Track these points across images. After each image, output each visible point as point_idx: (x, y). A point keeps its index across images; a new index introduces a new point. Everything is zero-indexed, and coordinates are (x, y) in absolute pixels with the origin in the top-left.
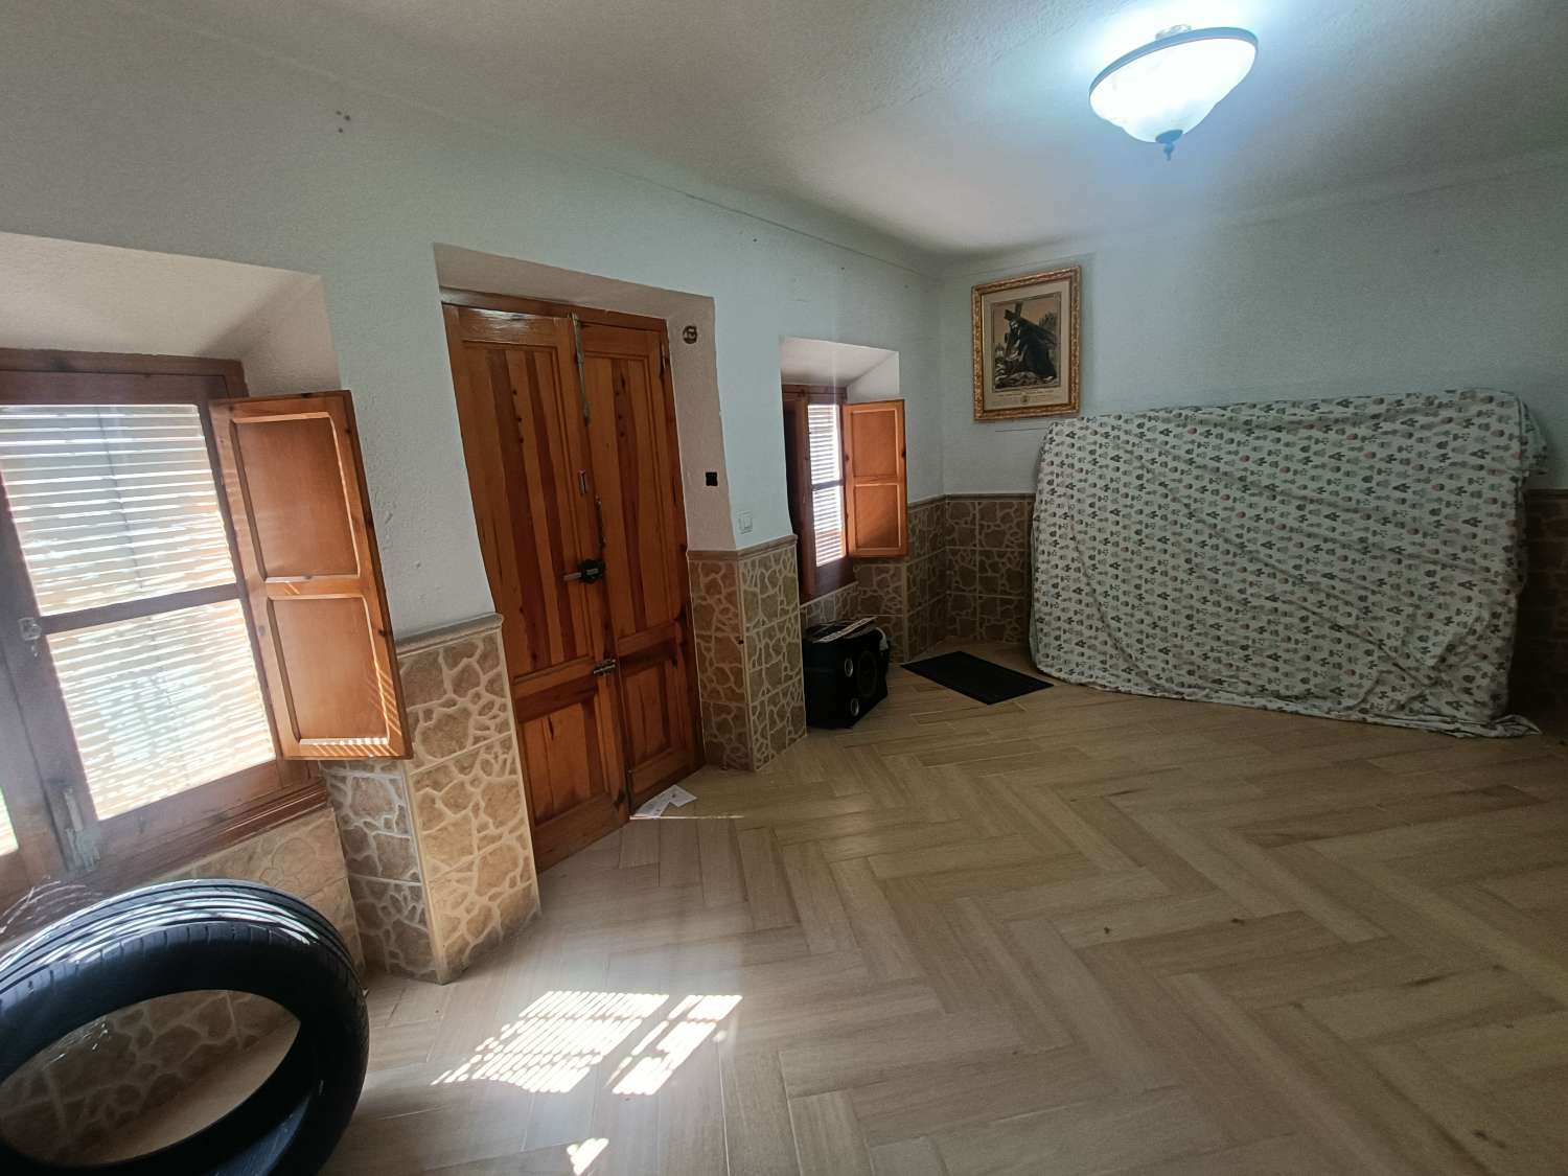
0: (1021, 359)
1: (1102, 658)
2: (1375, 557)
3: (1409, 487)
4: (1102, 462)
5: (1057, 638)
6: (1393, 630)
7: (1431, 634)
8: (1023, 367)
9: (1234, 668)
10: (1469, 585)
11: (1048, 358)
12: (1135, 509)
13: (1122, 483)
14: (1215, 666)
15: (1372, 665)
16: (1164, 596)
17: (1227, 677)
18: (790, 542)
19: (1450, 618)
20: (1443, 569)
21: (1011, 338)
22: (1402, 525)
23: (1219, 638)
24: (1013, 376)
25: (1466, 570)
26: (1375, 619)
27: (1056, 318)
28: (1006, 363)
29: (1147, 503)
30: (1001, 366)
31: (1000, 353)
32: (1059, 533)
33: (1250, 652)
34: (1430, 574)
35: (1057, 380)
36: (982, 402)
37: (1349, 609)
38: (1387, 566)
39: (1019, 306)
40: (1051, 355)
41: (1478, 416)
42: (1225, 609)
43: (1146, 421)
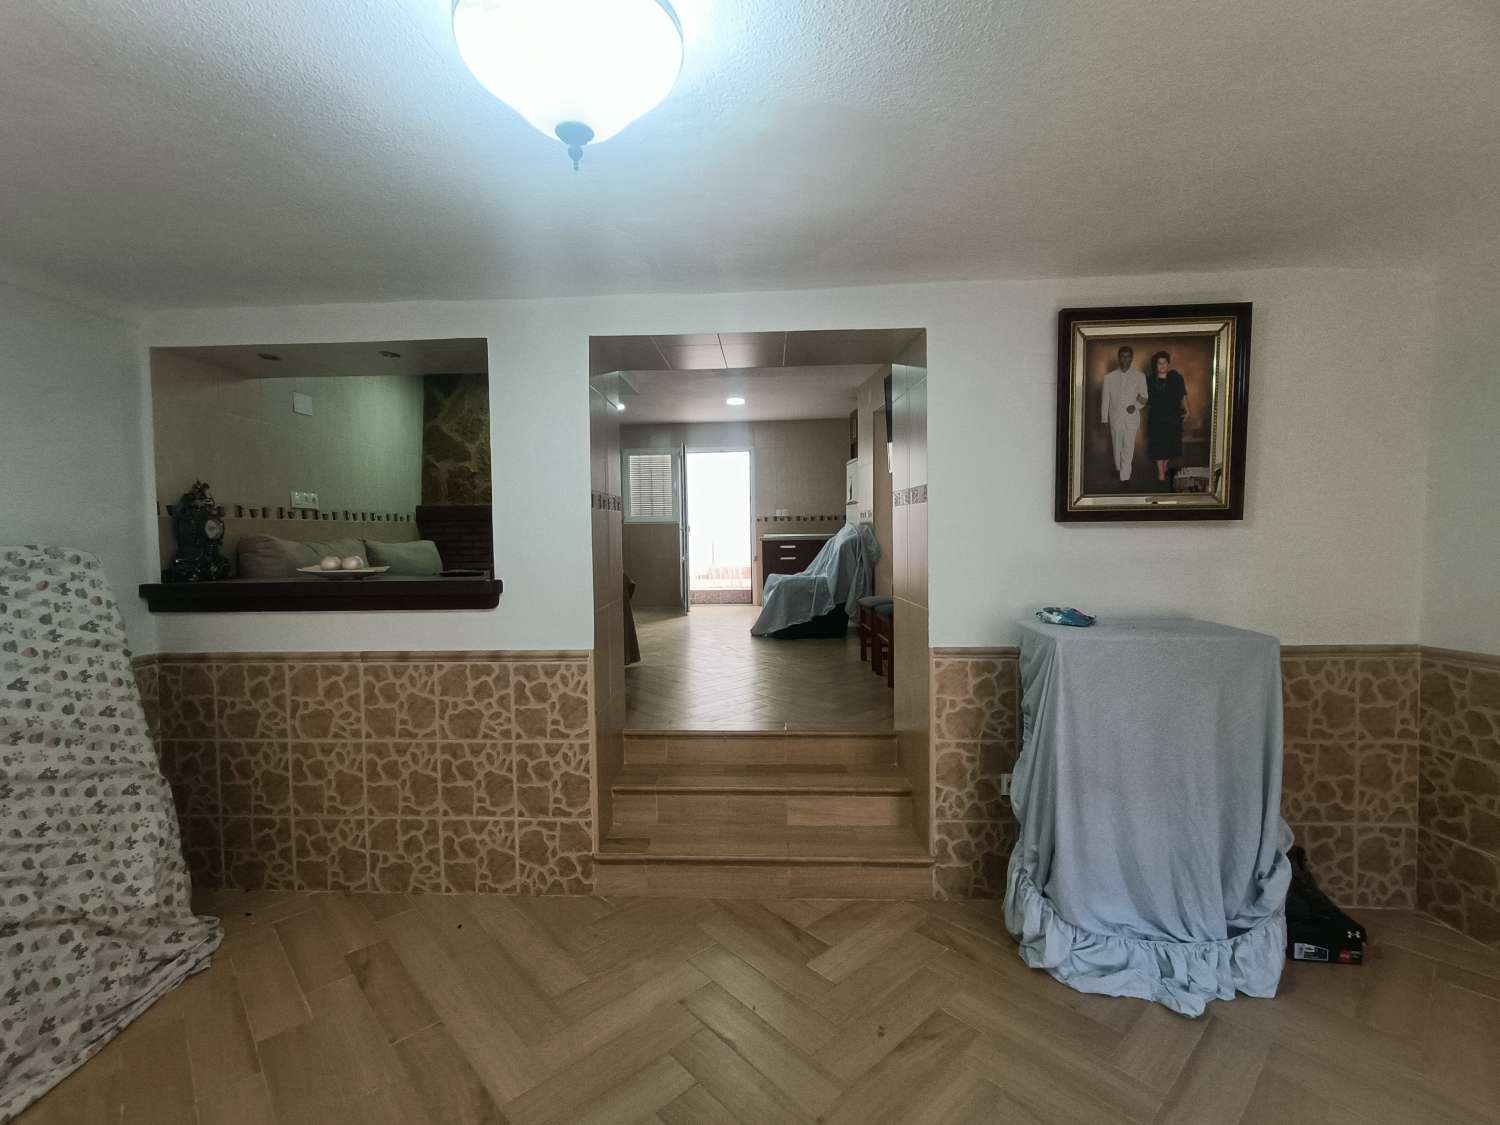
2: (20, 797)
3: (27, 683)
6: (86, 887)
7: (122, 868)
10: (132, 790)
15: (80, 951)
19: (130, 838)
20: (101, 781)
22: (39, 738)
25: (123, 773)
26: (55, 885)
34: (90, 793)
37: (17, 890)
38: (39, 803)
41: (72, 580)
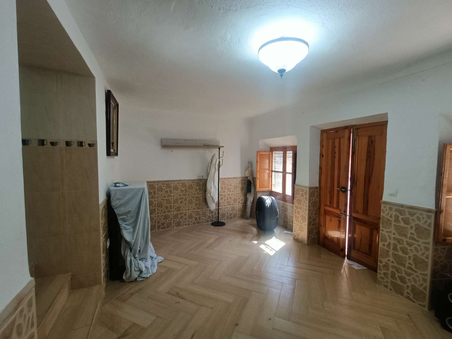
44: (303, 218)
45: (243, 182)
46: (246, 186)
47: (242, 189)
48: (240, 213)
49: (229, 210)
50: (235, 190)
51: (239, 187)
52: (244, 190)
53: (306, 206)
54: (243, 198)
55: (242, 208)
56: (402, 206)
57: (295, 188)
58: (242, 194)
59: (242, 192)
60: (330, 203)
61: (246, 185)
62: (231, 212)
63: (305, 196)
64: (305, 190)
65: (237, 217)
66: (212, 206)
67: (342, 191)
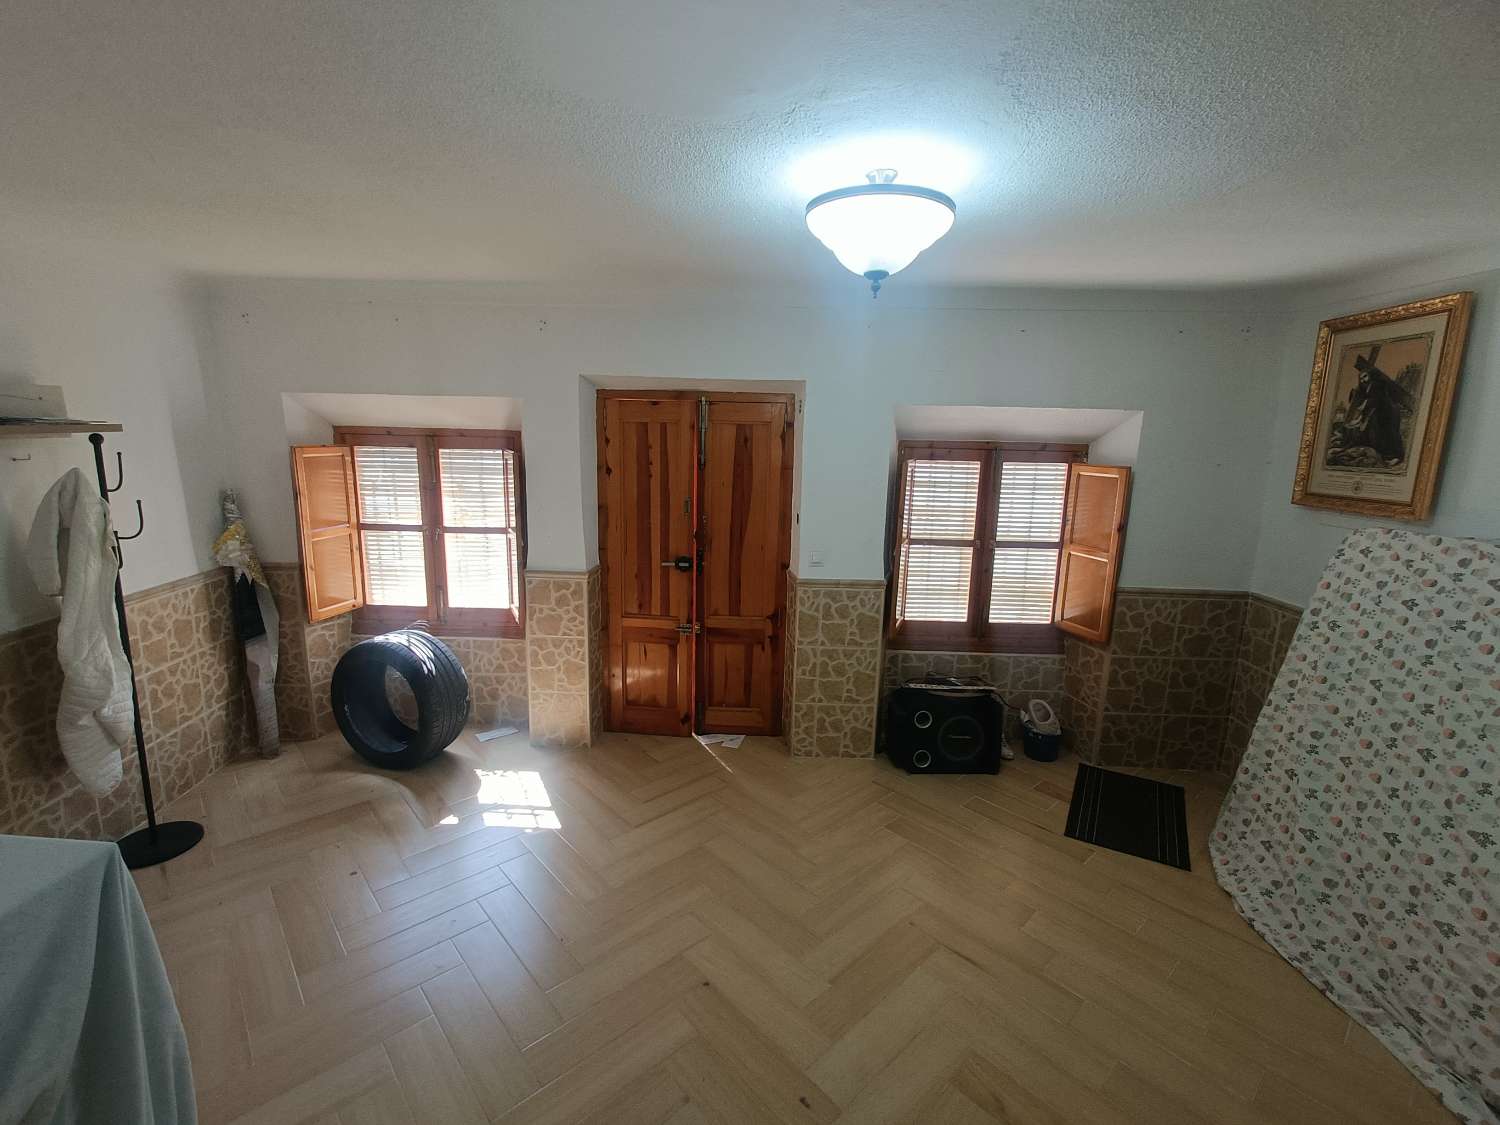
0: (1363, 427)
1: (1279, 877)
4: (1388, 603)
5: (1246, 822)
8: (1362, 439)
9: (1447, 1011)
11: (1398, 429)
12: (1405, 690)
13: (1402, 644)
14: (1422, 989)
16: (1393, 839)
17: (1432, 1016)
18: (878, 585)
21: (1357, 395)
23: (1441, 949)
24: (1349, 451)
27: (1419, 372)
28: (1344, 431)
29: (1425, 688)
30: (1339, 435)
31: (1340, 417)
32: (1300, 685)
33: (1484, 1003)
35: (1402, 465)
36: (1306, 479)
39: (1375, 350)
40: (1402, 427)
42: (1475, 910)
43: (1475, 557)
44: (571, 670)
45: (213, 597)
46: (229, 611)
47: (213, 630)
48: (221, 744)
49: (173, 753)
50: (182, 645)
51: (198, 626)
52: (223, 630)
53: (580, 633)
54: (221, 669)
55: (227, 715)
56: (837, 584)
57: (530, 582)
58: (217, 652)
59: (217, 643)
60: (640, 606)
61: (227, 606)
62: (183, 758)
63: (573, 604)
64: (573, 583)
65: (213, 766)
66: (101, 772)
67: (681, 568)
